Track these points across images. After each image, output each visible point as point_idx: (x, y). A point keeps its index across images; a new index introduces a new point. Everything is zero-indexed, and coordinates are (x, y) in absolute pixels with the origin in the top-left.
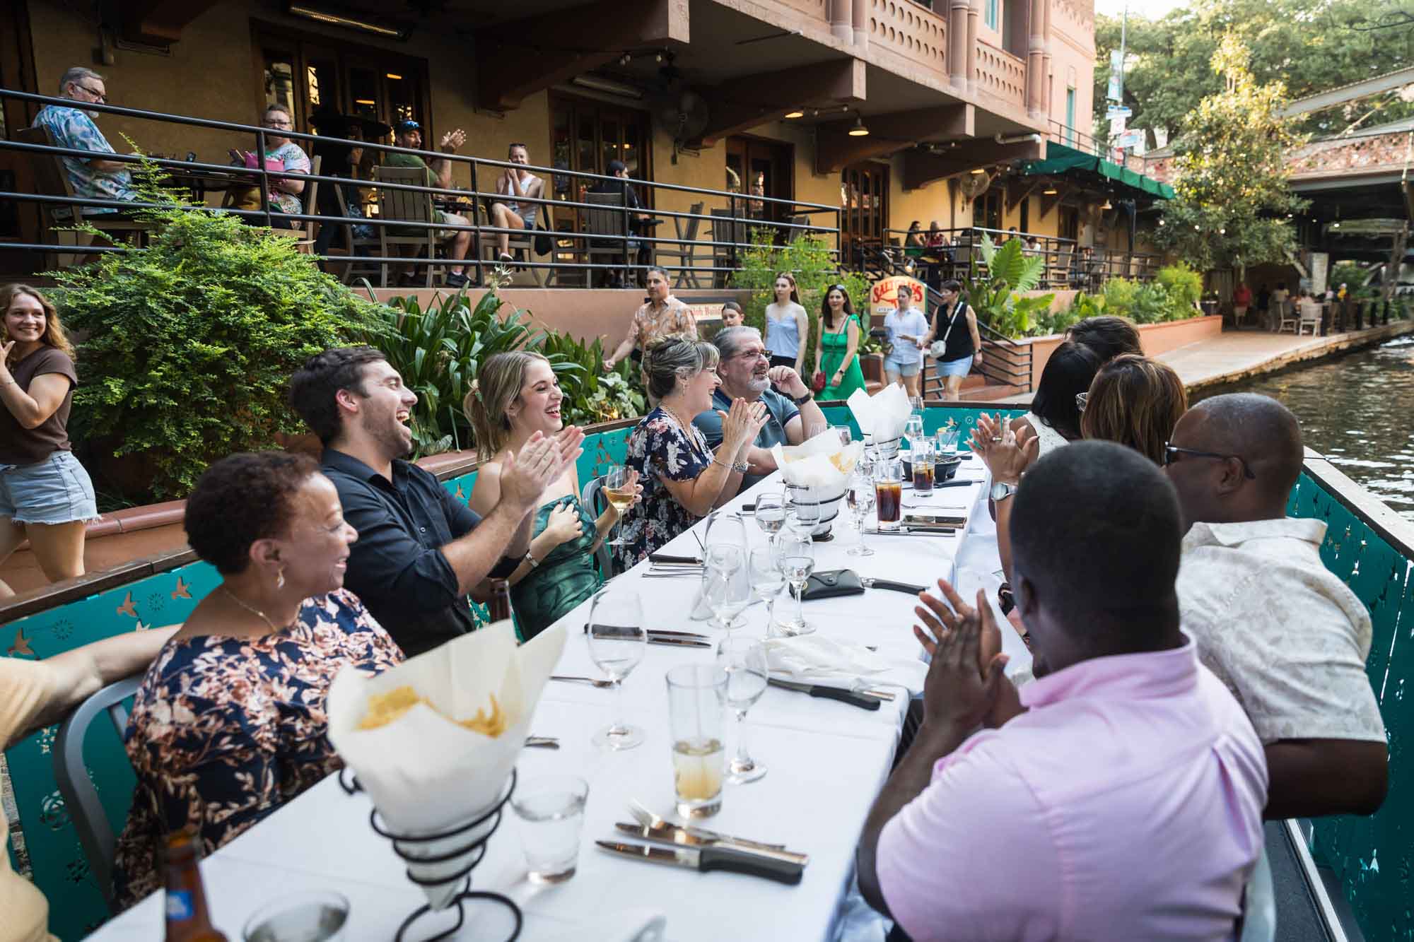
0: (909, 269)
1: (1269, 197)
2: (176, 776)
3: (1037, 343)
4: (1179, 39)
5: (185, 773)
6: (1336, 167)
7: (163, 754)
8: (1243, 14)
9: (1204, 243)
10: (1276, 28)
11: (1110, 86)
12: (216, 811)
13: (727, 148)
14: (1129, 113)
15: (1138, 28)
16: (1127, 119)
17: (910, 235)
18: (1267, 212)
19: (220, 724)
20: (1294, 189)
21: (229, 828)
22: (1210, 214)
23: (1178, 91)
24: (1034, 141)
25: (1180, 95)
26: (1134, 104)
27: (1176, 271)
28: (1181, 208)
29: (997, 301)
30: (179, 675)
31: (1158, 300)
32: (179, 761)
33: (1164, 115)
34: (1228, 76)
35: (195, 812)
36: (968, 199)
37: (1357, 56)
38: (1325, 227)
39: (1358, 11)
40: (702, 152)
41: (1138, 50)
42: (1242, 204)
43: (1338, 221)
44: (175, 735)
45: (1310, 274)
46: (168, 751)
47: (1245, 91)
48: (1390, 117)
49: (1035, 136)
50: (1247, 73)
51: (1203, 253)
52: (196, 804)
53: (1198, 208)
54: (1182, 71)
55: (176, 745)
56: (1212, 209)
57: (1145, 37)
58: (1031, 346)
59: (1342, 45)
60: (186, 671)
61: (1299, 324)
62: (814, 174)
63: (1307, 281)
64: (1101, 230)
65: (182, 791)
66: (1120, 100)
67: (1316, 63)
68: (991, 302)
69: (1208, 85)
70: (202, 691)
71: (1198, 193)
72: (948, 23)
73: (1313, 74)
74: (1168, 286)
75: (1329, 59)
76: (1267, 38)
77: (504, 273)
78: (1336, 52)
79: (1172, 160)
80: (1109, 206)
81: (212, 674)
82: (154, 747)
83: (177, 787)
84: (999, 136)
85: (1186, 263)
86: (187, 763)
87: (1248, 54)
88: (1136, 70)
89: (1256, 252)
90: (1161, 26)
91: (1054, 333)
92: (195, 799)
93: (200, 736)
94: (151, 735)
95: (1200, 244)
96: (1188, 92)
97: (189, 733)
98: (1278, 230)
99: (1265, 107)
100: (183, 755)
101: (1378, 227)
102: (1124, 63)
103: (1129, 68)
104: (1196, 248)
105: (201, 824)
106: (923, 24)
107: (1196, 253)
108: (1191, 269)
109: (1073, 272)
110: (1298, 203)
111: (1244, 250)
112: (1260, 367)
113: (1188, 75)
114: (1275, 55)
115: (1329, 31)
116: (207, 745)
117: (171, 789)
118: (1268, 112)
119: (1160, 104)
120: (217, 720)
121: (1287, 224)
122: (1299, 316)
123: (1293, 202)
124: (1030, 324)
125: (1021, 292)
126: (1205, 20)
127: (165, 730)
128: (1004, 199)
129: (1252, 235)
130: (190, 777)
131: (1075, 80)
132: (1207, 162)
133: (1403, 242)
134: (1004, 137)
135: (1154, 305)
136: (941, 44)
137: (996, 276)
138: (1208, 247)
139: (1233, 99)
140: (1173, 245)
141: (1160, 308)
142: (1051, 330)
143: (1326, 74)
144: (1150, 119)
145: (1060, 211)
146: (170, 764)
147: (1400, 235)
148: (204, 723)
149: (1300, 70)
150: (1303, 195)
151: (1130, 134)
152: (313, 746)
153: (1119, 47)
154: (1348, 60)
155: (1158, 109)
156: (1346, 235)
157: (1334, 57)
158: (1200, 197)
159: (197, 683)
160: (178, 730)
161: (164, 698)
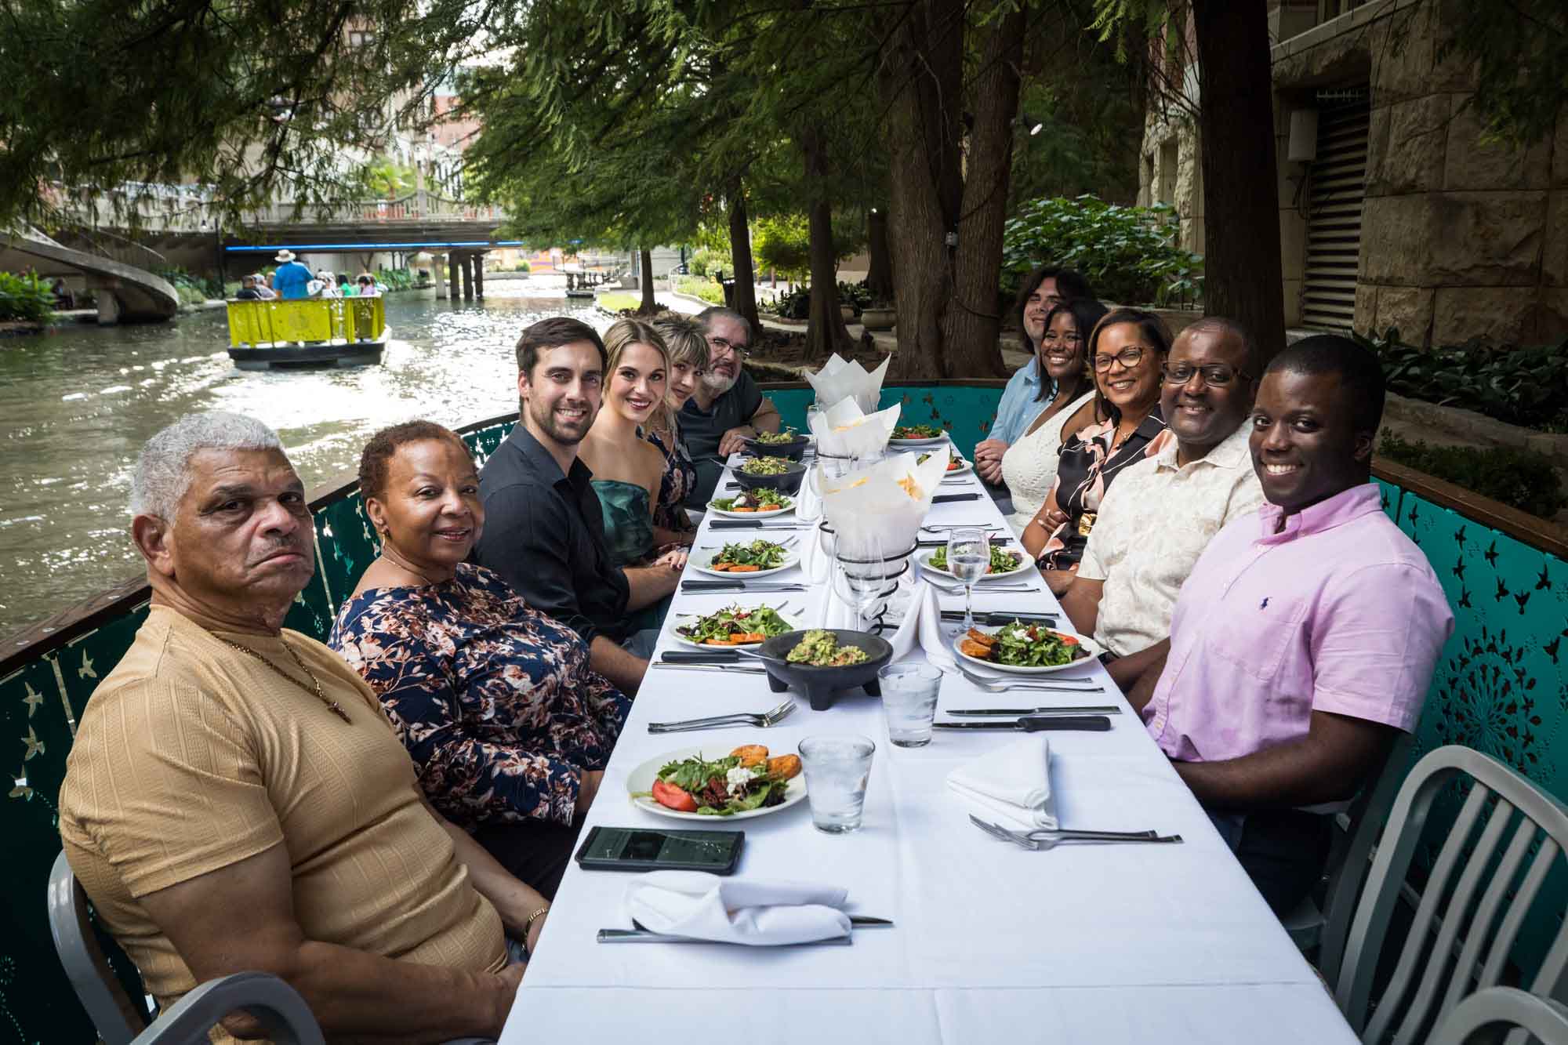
5: (384, 700)
19: (408, 655)
44: (368, 668)
55: (371, 677)
70: (384, 628)
86: (385, 691)
93: (392, 666)
97: (381, 664)
100: (379, 685)
105: (406, 742)
116: (401, 674)
120: (405, 651)
127: (358, 666)
148: (393, 655)
159: (378, 622)
160: (369, 664)
161: (350, 641)
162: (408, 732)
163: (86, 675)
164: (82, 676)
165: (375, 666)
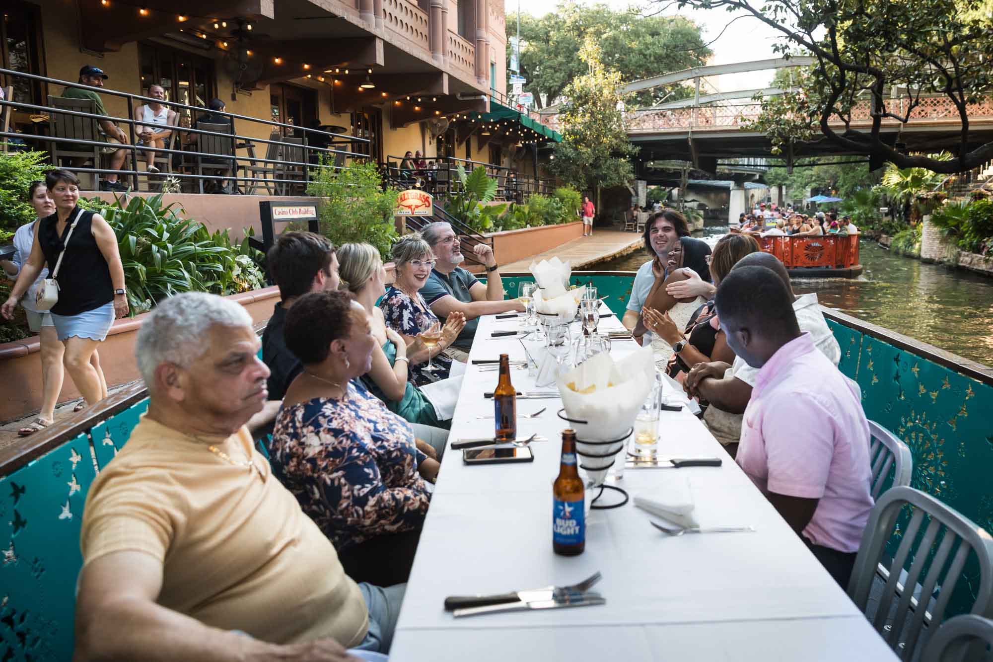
0: (418, 185)
1: (616, 144)
2: (332, 473)
3: (495, 236)
4: (552, 33)
5: (337, 471)
6: (648, 127)
7: (319, 463)
8: (591, 21)
9: (581, 172)
10: (611, 34)
11: (512, 61)
12: (359, 490)
13: (271, 92)
14: (524, 81)
15: (527, 23)
16: (523, 85)
17: (404, 160)
18: (617, 153)
19: (349, 442)
20: (630, 139)
21: (370, 497)
22: (583, 153)
23: (554, 68)
24: (482, 100)
25: (556, 72)
26: (527, 75)
27: (566, 190)
28: (566, 148)
29: (470, 208)
30: (317, 418)
31: (558, 209)
32: (331, 465)
33: (547, 84)
34: (590, 64)
35: (346, 492)
36: (433, 136)
37: (657, 56)
38: (645, 163)
39: (656, 29)
40: (253, 92)
41: (528, 38)
42: (602, 148)
43: (653, 161)
44: (326, 451)
45: (637, 194)
46: (323, 460)
47: (600, 75)
48: (677, 97)
49: (483, 97)
50: (601, 63)
51: (581, 178)
52: (346, 488)
53: (576, 149)
54: (556, 56)
55: (327, 456)
56: (584, 150)
57: (532, 30)
58: (492, 238)
59: (649, 49)
60: (321, 415)
61: (636, 225)
62: (332, 113)
63: (635, 198)
64: (514, 161)
65: (336, 483)
66: (518, 71)
67: (634, 58)
68: (466, 209)
69: (573, 67)
70: (335, 424)
71: (575, 139)
72: (429, 16)
73: (633, 65)
74: (562, 200)
75: (642, 56)
76: (606, 39)
77: (174, 181)
78: (646, 53)
79: (557, 116)
80: (520, 145)
81: (336, 416)
82: (313, 460)
83: (332, 480)
84: (459, 95)
85: (572, 185)
86: (337, 465)
87: (600, 51)
88: (527, 52)
89: (611, 179)
90: (540, 24)
91: (502, 230)
92: (345, 485)
93: (340, 449)
94: (308, 454)
95: (578, 173)
96: (561, 70)
97: (334, 448)
98: (623, 165)
99: (612, 86)
100: (333, 461)
101: (673, 165)
102: (521, 46)
103: (523, 50)
104: (576, 175)
105: (351, 498)
106: (414, 16)
107: (576, 179)
108: (574, 190)
109: (507, 189)
110: (633, 148)
111: (604, 178)
112: (621, 252)
113: (560, 59)
114: (611, 52)
115: (641, 39)
116: (346, 454)
117: (329, 482)
118: (614, 89)
119: (544, 77)
120: (347, 439)
121: (628, 162)
122: (636, 220)
123: (630, 147)
124: (490, 224)
125: (485, 203)
126: (569, 23)
127: (318, 449)
128: (456, 137)
129: (608, 168)
130: (340, 473)
131: (495, 58)
132: (579, 119)
133: (687, 175)
134: (463, 95)
135: (556, 212)
136: (425, 30)
137: (469, 190)
138: (584, 175)
139: (593, 79)
140: (561, 172)
141: (559, 214)
142: (501, 228)
143: (640, 66)
144: (538, 86)
145: (489, 146)
146: (326, 466)
147: (685, 170)
148: (341, 442)
149: (626, 62)
150: (636, 144)
151: (525, 96)
152: (399, 453)
153: (516, 34)
154: (652, 58)
155: (543, 79)
156: (656, 169)
157: (645, 56)
158: (576, 142)
159: (330, 421)
160: (327, 448)
161: (312, 432)
162: (353, 491)
163: (107, 444)
164: (104, 444)
165: (330, 449)
